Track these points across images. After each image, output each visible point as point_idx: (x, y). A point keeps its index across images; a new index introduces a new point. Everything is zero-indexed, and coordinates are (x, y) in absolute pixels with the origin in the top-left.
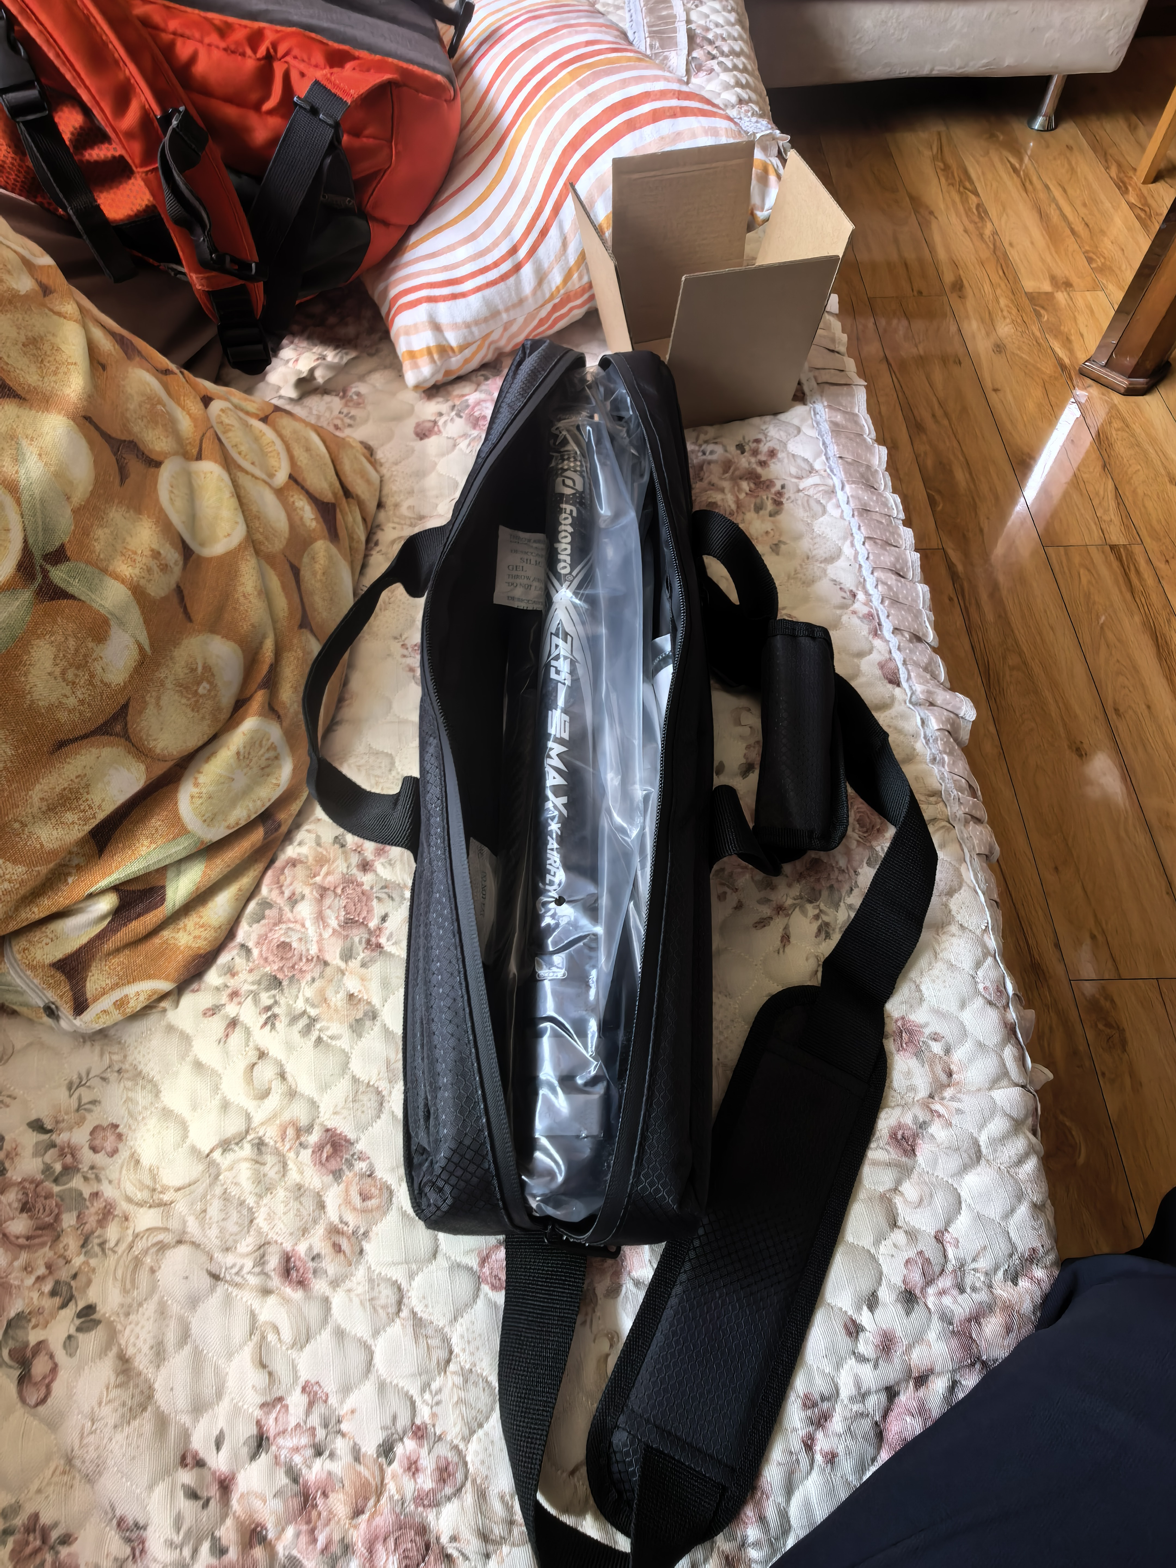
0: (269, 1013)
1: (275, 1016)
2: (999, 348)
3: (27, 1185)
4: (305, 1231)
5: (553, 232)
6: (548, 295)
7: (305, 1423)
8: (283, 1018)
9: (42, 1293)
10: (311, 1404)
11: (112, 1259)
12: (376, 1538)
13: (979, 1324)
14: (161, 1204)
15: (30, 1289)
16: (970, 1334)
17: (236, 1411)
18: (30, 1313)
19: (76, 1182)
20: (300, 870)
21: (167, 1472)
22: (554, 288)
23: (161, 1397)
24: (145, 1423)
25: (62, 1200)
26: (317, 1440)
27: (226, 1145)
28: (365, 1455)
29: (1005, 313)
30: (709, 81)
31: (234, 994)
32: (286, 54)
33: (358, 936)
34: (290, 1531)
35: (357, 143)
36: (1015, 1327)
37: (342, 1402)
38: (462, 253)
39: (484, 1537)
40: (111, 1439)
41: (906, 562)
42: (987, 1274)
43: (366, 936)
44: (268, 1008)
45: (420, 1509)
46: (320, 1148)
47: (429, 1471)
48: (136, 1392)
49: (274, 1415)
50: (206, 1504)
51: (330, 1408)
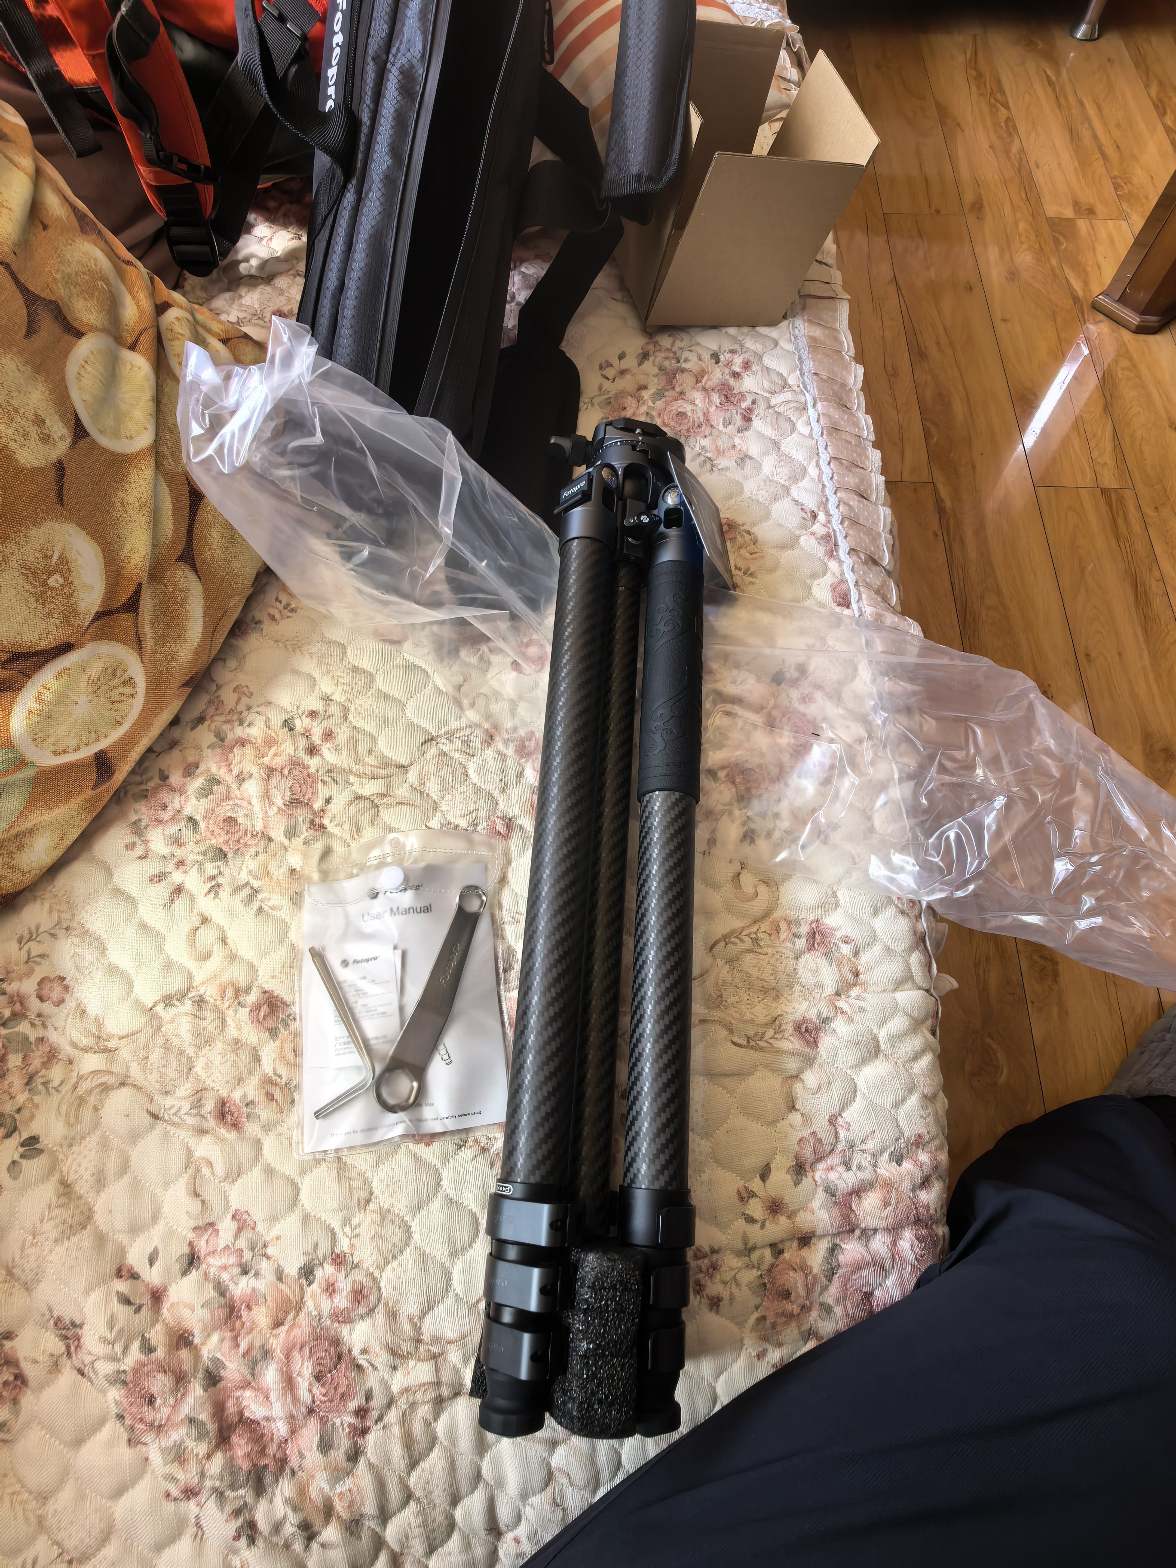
0: (213, 883)
1: (219, 885)
2: (1013, 275)
4: (240, 1080)
7: (234, 1245)
8: (226, 888)
10: (240, 1230)
11: (56, 1098)
12: (294, 1346)
13: (860, 1197)
14: (106, 1050)
16: (850, 1205)
17: (170, 1233)
19: (23, 1027)
20: (248, 750)
21: (102, 1280)
23: (100, 1218)
24: (85, 1239)
25: (9, 1042)
26: (244, 1260)
27: (168, 1001)
28: (287, 1276)
29: (1023, 238)
31: (181, 863)
33: (302, 815)
34: (215, 1337)
36: (893, 1201)
37: (268, 1230)
39: (393, 1352)
40: (51, 1251)
41: (871, 485)
42: (874, 1155)
43: (311, 817)
44: (213, 878)
45: (336, 1325)
46: (257, 1007)
47: (345, 1293)
48: (77, 1213)
49: (206, 1238)
50: (138, 1310)
51: (258, 1234)
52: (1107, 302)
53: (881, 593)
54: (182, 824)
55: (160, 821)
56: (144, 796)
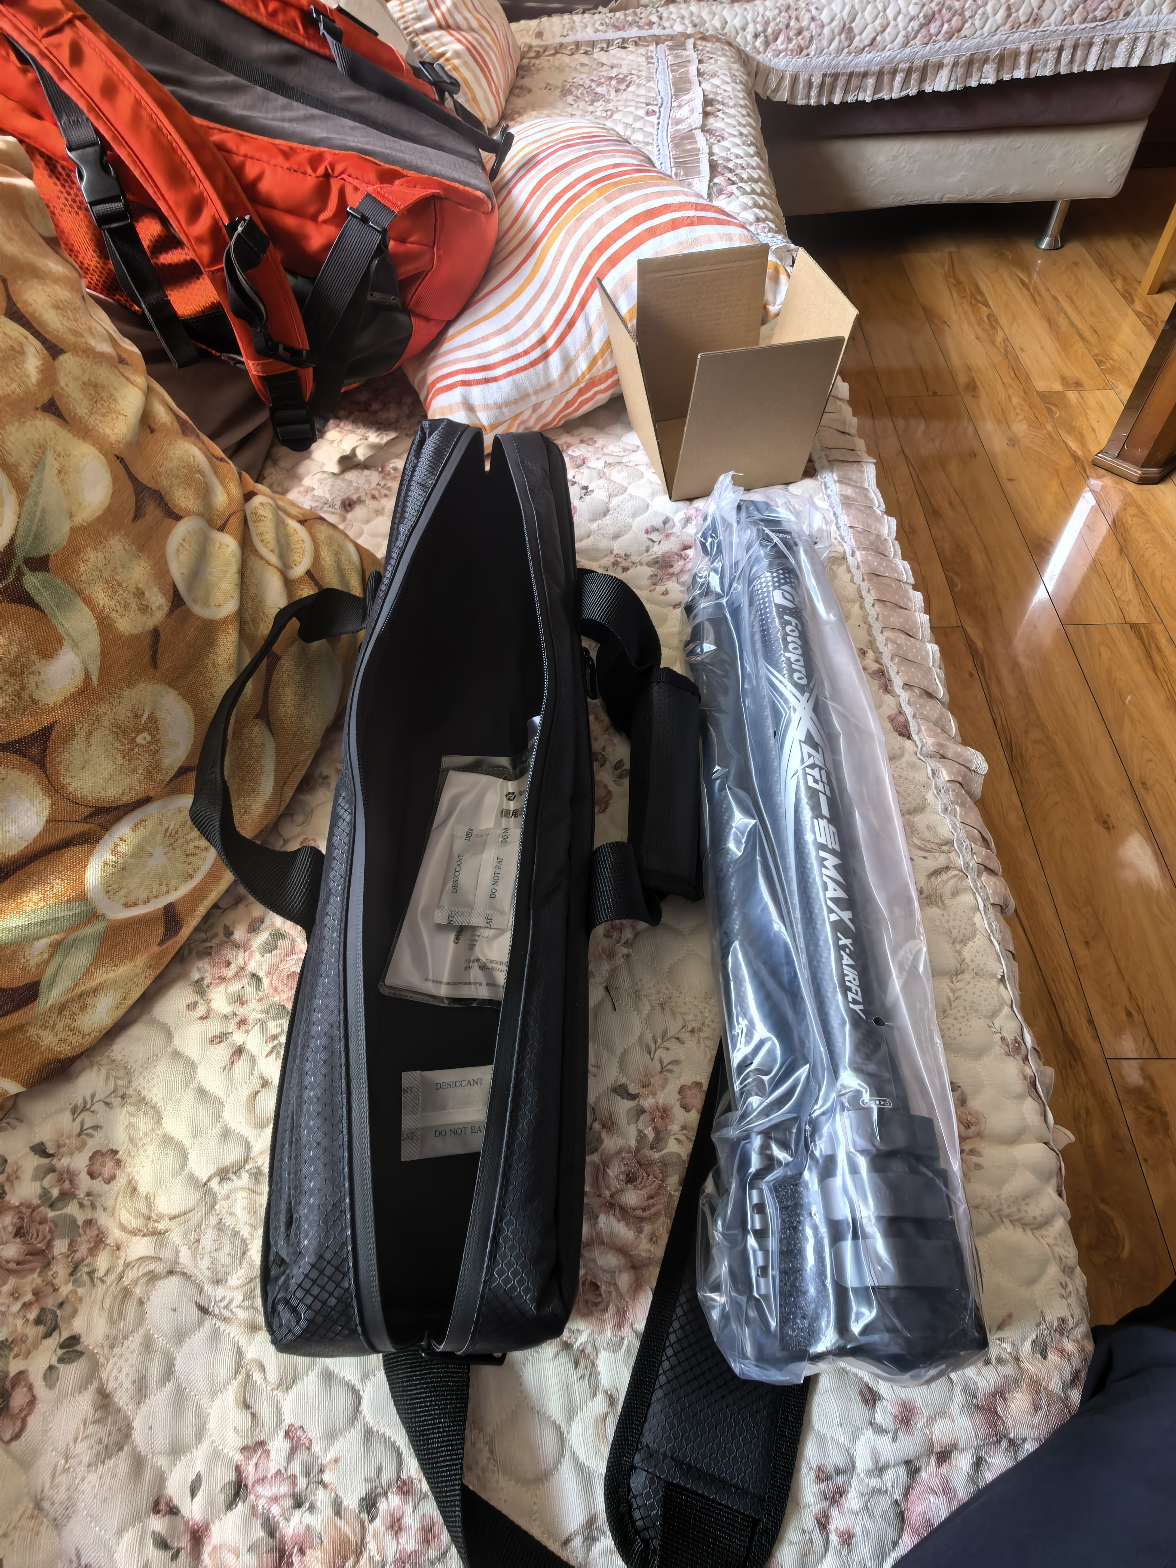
0: (275, 1042)
1: (281, 1045)
2: (1013, 442)
3: (23, 1210)
5: (580, 324)
6: (574, 380)
7: (286, 1470)
9: (27, 1320)
10: (293, 1450)
11: (101, 1289)
13: (1005, 1399)
14: (155, 1233)
15: (15, 1316)
16: (995, 1409)
17: (216, 1455)
18: (12, 1342)
19: (72, 1209)
21: (137, 1518)
22: (580, 374)
23: (138, 1435)
24: (121, 1464)
25: (56, 1226)
26: (297, 1489)
27: (224, 1174)
28: (346, 1509)
29: (1018, 410)
30: (729, 203)
31: (243, 1022)
32: (342, 173)
35: (402, 248)
36: (1043, 1404)
37: (326, 1450)
38: (495, 343)
40: (83, 1479)
41: (916, 623)
42: (1014, 1344)
44: (275, 1037)
47: (412, 1532)
48: (114, 1429)
49: (255, 1460)
50: (175, 1556)
51: (313, 1455)
52: (1107, 459)
53: (939, 725)
54: (245, 981)
55: (223, 979)
56: (207, 953)
